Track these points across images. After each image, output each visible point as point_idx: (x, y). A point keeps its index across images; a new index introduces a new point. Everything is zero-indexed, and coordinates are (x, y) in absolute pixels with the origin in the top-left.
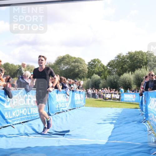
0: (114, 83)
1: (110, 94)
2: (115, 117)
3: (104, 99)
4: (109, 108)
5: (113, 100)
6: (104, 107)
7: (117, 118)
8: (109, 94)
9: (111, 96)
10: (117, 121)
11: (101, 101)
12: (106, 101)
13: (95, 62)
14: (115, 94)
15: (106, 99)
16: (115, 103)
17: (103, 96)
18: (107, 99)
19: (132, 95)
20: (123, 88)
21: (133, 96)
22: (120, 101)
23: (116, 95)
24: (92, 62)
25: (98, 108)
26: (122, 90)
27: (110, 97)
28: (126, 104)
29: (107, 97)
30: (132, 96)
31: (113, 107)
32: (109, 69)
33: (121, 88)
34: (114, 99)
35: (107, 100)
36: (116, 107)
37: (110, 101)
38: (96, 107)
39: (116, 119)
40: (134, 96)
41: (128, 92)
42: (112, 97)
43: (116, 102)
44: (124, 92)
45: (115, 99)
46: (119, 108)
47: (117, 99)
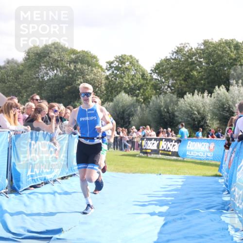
0: (168, 114)
1: (155, 139)
2: (167, 196)
3: (142, 152)
4: (154, 176)
5: (162, 154)
6: (142, 172)
7: (173, 198)
8: (153, 141)
9: (158, 146)
10: (170, 207)
11: (134, 156)
12: (147, 157)
13: (124, 63)
14: (167, 140)
15: (146, 153)
16: (168, 162)
17: (141, 145)
18: (150, 153)
19: (208, 144)
20: (186, 128)
21: (209, 147)
22: (180, 158)
23: (169, 144)
24: (115, 62)
25: (127, 174)
26: (184, 130)
27: (155, 147)
28: (194, 165)
29: (148, 148)
30: (207, 146)
31: (164, 173)
32: (156, 79)
33: (182, 125)
34: (166, 153)
35: (149, 156)
36: (171, 172)
37: (156, 158)
38: (124, 171)
39: (168, 201)
40: (212, 145)
41: (197, 137)
42: (161, 148)
43: (170, 160)
44: (189, 137)
45: (168, 153)
46: (176, 174)
47: (172, 152)
